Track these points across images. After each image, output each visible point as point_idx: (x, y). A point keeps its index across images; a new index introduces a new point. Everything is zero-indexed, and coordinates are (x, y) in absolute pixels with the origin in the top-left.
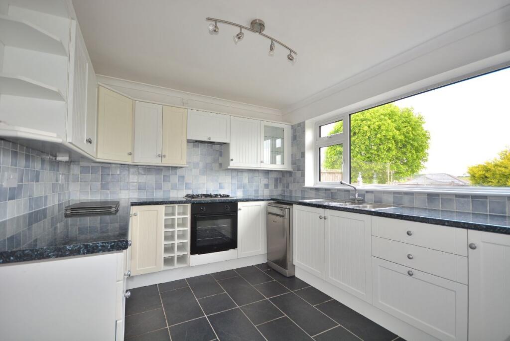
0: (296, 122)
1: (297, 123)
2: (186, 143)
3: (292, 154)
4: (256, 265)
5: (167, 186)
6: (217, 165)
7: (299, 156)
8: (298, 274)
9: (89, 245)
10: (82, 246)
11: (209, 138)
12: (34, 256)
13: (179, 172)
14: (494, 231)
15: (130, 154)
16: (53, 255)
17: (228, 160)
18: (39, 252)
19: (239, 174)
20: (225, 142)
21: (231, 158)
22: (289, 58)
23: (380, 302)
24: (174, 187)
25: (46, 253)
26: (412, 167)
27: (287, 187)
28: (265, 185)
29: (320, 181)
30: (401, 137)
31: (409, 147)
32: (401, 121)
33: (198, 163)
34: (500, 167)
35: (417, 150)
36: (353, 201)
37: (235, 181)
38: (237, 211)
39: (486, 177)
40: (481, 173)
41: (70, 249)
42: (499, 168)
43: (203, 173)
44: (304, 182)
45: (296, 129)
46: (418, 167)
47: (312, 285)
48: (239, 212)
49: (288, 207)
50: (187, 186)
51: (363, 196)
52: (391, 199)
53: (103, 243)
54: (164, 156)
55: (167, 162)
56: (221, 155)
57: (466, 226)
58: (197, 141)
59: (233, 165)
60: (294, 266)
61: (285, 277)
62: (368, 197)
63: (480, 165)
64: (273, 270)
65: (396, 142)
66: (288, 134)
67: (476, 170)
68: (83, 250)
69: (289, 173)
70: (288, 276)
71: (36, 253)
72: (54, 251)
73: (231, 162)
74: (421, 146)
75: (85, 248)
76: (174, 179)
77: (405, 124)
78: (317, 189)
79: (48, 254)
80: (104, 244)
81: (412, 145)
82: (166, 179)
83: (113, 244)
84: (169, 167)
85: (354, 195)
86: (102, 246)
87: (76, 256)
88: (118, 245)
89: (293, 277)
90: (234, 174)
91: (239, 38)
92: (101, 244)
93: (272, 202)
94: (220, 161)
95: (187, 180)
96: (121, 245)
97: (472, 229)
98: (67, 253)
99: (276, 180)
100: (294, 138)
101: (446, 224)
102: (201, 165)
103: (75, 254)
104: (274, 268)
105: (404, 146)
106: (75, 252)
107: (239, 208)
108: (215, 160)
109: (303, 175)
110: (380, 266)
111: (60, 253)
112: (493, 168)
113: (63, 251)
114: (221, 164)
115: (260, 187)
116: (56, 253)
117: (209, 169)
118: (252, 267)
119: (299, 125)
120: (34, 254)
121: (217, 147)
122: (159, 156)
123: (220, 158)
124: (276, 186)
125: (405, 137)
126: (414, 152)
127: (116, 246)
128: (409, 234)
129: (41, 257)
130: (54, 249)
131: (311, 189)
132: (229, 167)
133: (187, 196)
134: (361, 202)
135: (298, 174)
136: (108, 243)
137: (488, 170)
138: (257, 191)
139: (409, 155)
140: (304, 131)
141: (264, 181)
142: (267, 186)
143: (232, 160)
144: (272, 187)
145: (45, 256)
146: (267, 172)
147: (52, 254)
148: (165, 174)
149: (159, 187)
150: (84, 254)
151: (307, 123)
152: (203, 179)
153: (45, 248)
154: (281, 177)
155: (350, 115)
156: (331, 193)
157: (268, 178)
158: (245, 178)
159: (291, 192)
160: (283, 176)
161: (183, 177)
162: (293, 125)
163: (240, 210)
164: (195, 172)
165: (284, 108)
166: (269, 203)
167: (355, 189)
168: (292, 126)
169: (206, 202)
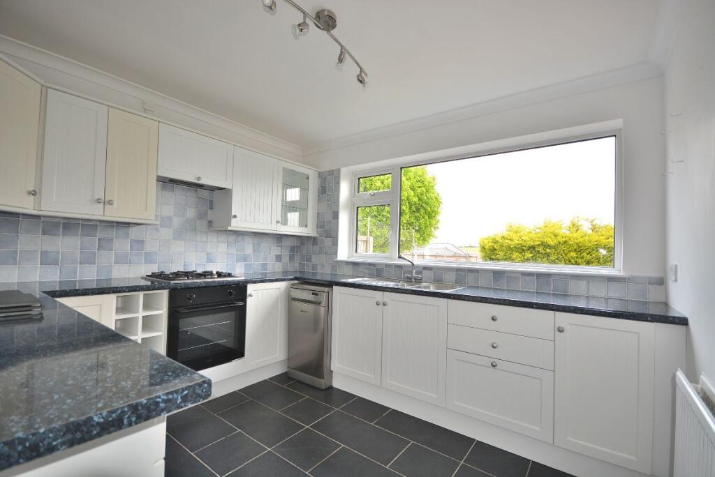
0: (326, 167)
1: (328, 169)
2: (155, 182)
3: (318, 213)
4: (271, 379)
5: (106, 258)
6: (205, 223)
7: (328, 217)
8: (337, 383)
9: (141, 403)
10: (126, 409)
11: (199, 178)
12: (16, 455)
13: (133, 231)
14: (582, 313)
15: (33, 193)
16: (63, 444)
17: (229, 216)
18: (27, 444)
19: (240, 238)
20: (223, 187)
21: (233, 214)
22: (359, 80)
23: (456, 403)
24: (122, 260)
25: (46, 443)
26: (423, 235)
27: (309, 260)
28: (277, 256)
29: (356, 251)
30: (415, 199)
31: (422, 211)
32: (415, 180)
33: (170, 218)
34: (507, 239)
35: (430, 217)
36: (409, 280)
37: (233, 250)
38: (246, 298)
39: (495, 249)
40: (490, 244)
41: (102, 420)
42: (506, 241)
43: (179, 235)
44: (336, 253)
45: (325, 179)
46: (429, 235)
47: (359, 395)
48: (249, 300)
49: (326, 289)
50: (149, 258)
51: (418, 273)
52: (452, 277)
53: (167, 394)
54: (110, 203)
55: (113, 214)
56: (211, 208)
57: (555, 308)
58: (172, 181)
59: (235, 225)
60: (332, 372)
61: (319, 389)
62: (426, 274)
63: (489, 237)
64: (299, 381)
65: (411, 205)
66: (313, 184)
67: (486, 242)
68: (129, 417)
69: (313, 240)
70: (324, 388)
71: (20, 448)
72: (65, 434)
73: (233, 220)
74: (433, 211)
75: (133, 413)
76: (122, 244)
77: (420, 184)
78: (355, 264)
79: (50, 444)
80: (170, 397)
81: (425, 209)
82: (104, 244)
83: (186, 392)
84: (113, 222)
85: (411, 272)
86: (165, 401)
87: (114, 434)
88: (194, 393)
89: (331, 388)
90: (232, 238)
91: (301, 30)
92: (165, 398)
93: (296, 282)
94: (209, 218)
95: (149, 247)
96: (200, 391)
97: (560, 311)
98: (95, 432)
99: (293, 249)
100: (323, 190)
101: (535, 306)
102: (176, 221)
103: (111, 429)
104: (299, 379)
105: (418, 210)
106: (113, 426)
107: (248, 293)
108: (201, 216)
109: (335, 243)
110: (457, 360)
111: (78, 435)
112: (501, 241)
113: (85, 429)
114: (210, 223)
115: (268, 258)
116: (69, 436)
117: (188, 230)
118: (265, 381)
119: (331, 173)
120: (15, 450)
121: (205, 193)
122: (98, 201)
123: (210, 212)
124: (292, 258)
125: (419, 199)
126: (427, 217)
127: (192, 396)
128: (493, 319)
129: (35, 454)
130: (64, 429)
131: (347, 263)
132: (229, 228)
133: (153, 275)
134: (419, 281)
135: (328, 242)
136: (176, 392)
137: (496, 242)
138: (264, 266)
139: (422, 221)
140: (339, 183)
141: (276, 250)
142: (279, 258)
143: (235, 216)
144: (286, 259)
145: (42, 450)
146: (280, 238)
147: (59, 441)
148: (102, 236)
149: (88, 260)
150: (130, 425)
151: (344, 171)
152: (178, 247)
153: (42, 431)
154: (299, 244)
155: (401, 168)
156: (376, 270)
157: (281, 246)
158: (248, 246)
159: (314, 267)
160: (302, 244)
161: (141, 242)
162: (321, 171)
163: (251, 296)
164: (166, 233)
165: (307, 147)
166: (293, 284)
167: (413, 264)
168: (319, 173)
169: (197, 286)
